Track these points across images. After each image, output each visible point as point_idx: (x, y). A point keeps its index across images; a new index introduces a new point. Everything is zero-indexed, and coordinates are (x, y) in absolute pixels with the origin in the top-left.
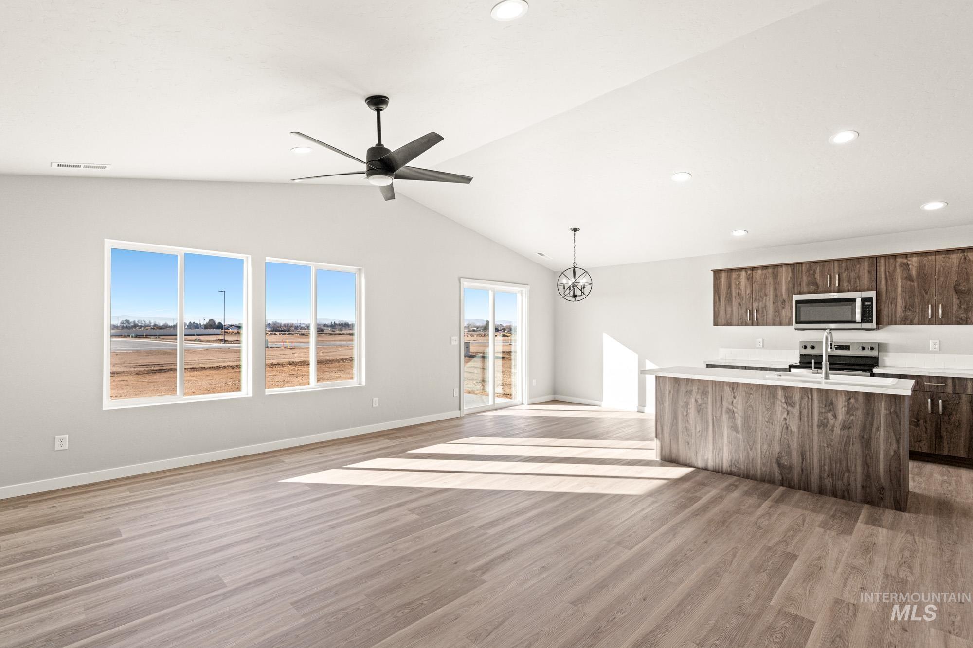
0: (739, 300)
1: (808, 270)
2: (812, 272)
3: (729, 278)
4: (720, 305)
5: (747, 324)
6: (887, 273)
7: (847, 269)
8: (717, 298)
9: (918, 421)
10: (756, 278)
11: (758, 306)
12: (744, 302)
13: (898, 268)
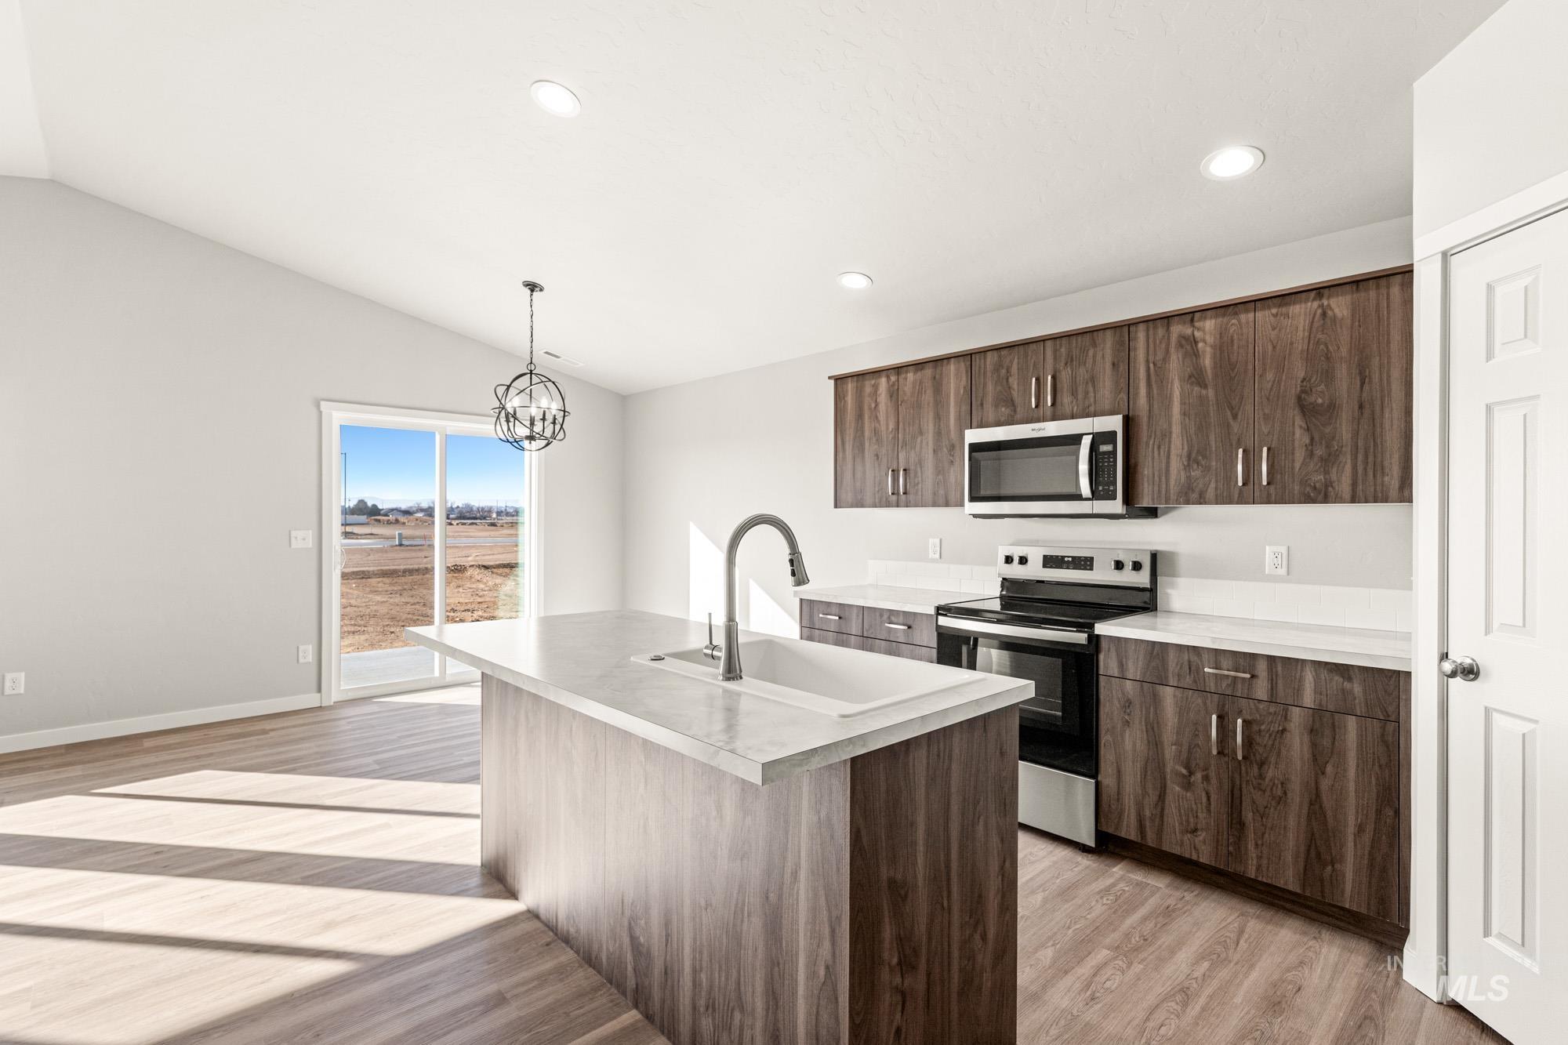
0: (876, 447)
1: (997, 368)
2: (1004, 371)
3: (859, 393)
4: (844, 458)
5: (888, 505)
6: (1151, 365)
7: (1070, 360)
8: (839, 442)
9: (1191, 773)
10: (905, 393)
11: (907, 460)
12: (884, 451)
13: (1172, 350)
